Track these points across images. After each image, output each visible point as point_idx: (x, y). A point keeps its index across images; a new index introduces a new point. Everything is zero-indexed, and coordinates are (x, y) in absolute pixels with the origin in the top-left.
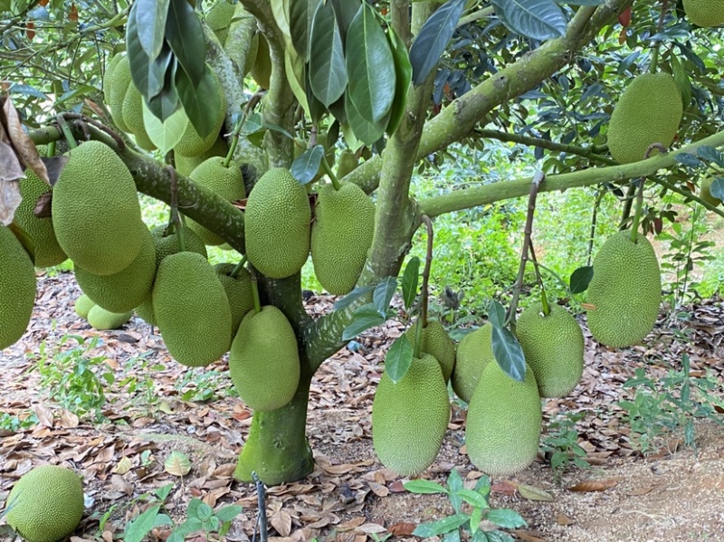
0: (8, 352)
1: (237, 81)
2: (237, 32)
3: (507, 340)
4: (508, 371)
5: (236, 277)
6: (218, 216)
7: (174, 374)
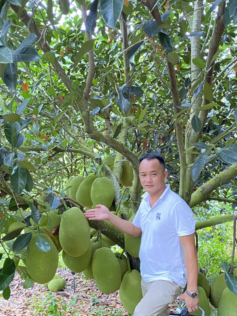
0: (16, 302)
1: (118, 184)
2: (117, 166)
3: (231, 279)
4: (233, 291)
5: (120, 258)
6: (114, 234)
7: (85, 310)
